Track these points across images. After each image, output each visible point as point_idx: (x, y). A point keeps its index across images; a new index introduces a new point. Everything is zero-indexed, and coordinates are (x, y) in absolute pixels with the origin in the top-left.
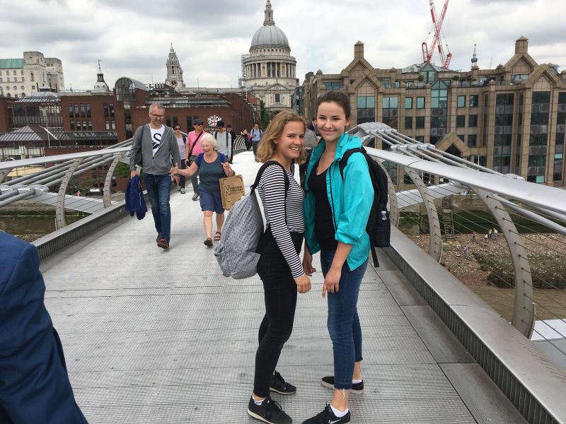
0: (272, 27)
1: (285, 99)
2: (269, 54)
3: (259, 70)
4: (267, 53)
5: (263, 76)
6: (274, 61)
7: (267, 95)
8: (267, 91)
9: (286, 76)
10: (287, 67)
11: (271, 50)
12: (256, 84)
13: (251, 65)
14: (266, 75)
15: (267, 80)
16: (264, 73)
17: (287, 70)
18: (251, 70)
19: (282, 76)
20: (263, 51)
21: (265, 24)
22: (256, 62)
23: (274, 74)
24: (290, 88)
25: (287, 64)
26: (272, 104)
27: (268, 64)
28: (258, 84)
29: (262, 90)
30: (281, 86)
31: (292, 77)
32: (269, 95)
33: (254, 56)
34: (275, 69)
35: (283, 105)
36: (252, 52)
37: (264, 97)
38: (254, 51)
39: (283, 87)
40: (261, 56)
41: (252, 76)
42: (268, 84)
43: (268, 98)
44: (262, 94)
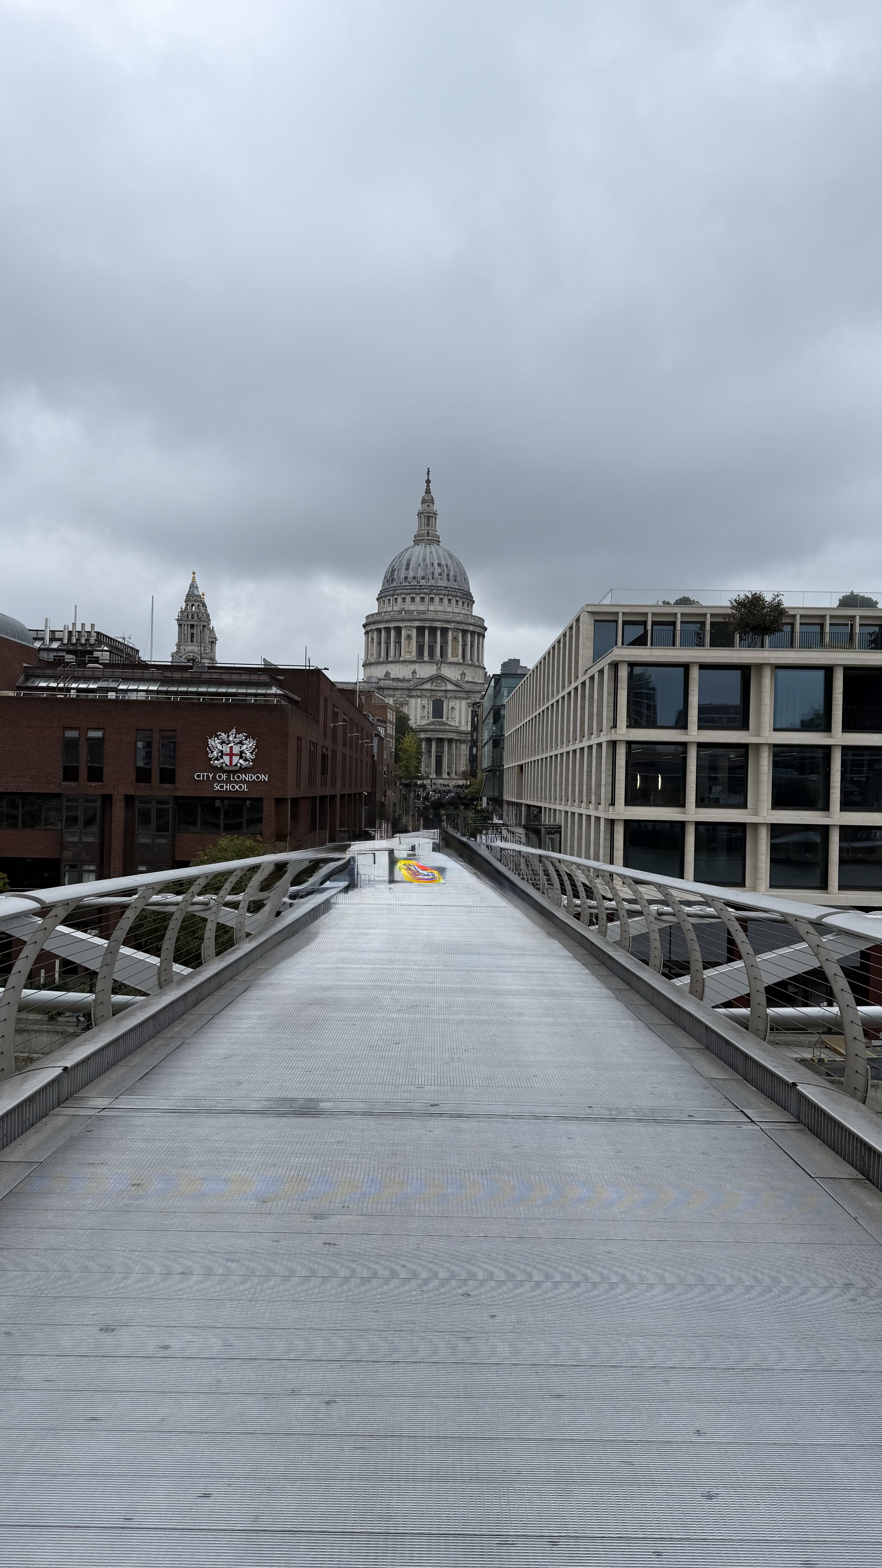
0: (434, 548)
1: (457, 712)
2: (423, 607)
3: (398, 642)
4: (418, 606)
5: (405, 656)
6: (434, 624)
7: (413, 701)
8: (413, 689)
9: (460, 659)
10: (464, 640)
11: (427, 598)
12: (387, 674)
13: (379, 630)
14: (413, 655)
15: (416, 667)
16: (409, 650)
17: (464, 646)
18: (379, 643)
19: (450, 659)
20: (408, 599)
21: (417, 542)
22: (392, 625)
23: (431, 654)
24: (468, 687)
25: (464, 632)
26: (424, 722)
27: (420, 630)
28: (392, 676)
29: (403, 689)
30: (448, 680)
31: (474, 663)
32: (419, 700)
33: (387, 612)
34: (436, 642)
35: (450, 725)
36: (384, 601)
37: (406, 704)
38: (389, 600)
39: (453, 683)
40: (403, 612)
41: (380, 657)
42: (418, 676)
43: (416, 708)
44: (401, 698)
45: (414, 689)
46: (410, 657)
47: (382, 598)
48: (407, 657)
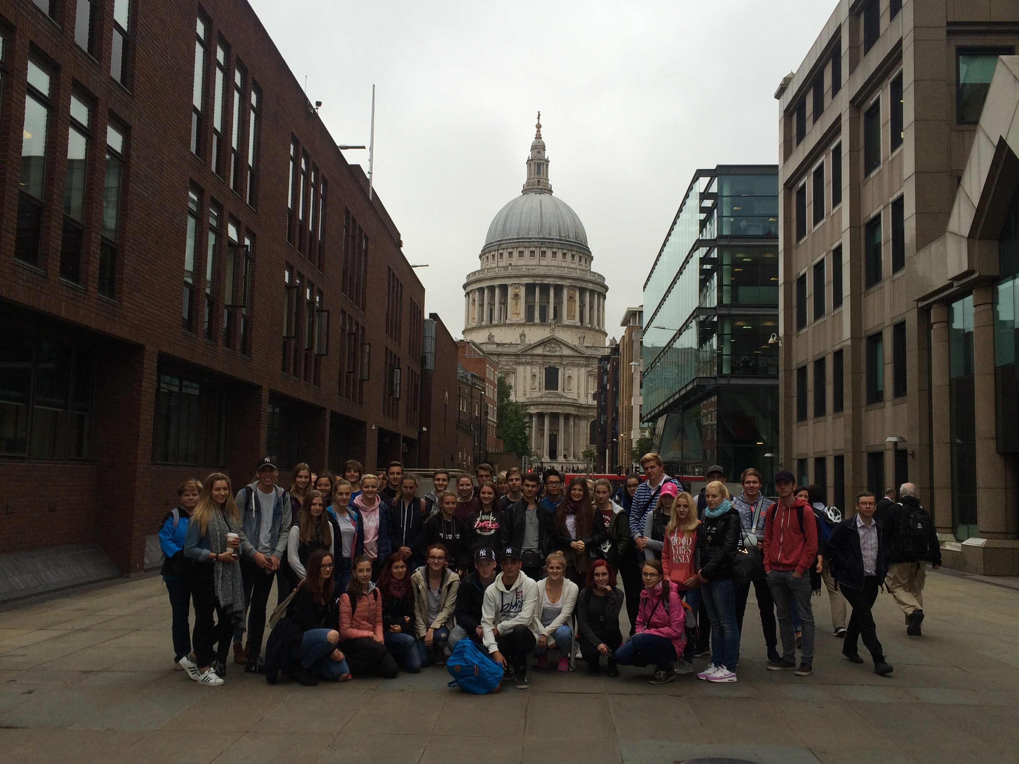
0: (544, 197)
1: (574, 382)
2: (533, 262)
3: (504, 303)
4: (527, 261)
5: (512, 318)
6: (546, 281)
7: (520, 369)
9: (577, 322)
10: (582, 300)
11: (537, 252)
12: (491, 337)
13: (481, 290)
14: (522, 318)
15: (527, 330)
16: (517, 311)
17: (582, 306)
18: (482, 305)
19: (566, 321)
20: (516, 253)
21: (525, 191)
22: (497, 283)
23: (543, 317)
24: (589, 352)
25: (582, 291)
27: (530, 288)
28: (497, 340)
29: (509, 355)
30: (564, 344)
31: (594, 327)
32: (529, 368)
33: (491, 268)
34: (548, 303)
35: (566, 398)
36: (488, 258)
37: (513, 373)
38: (494, 256)
39: (570, 347)
40: (510, 267)
41: (482, 320)
42: (527, 342)
43: (525, 378)
44: (507, 365)
45: (522, 355)
46: (518, 319)
47: (485, 254)
48: (514, 319)
